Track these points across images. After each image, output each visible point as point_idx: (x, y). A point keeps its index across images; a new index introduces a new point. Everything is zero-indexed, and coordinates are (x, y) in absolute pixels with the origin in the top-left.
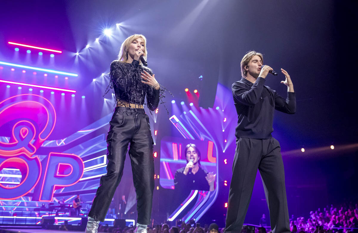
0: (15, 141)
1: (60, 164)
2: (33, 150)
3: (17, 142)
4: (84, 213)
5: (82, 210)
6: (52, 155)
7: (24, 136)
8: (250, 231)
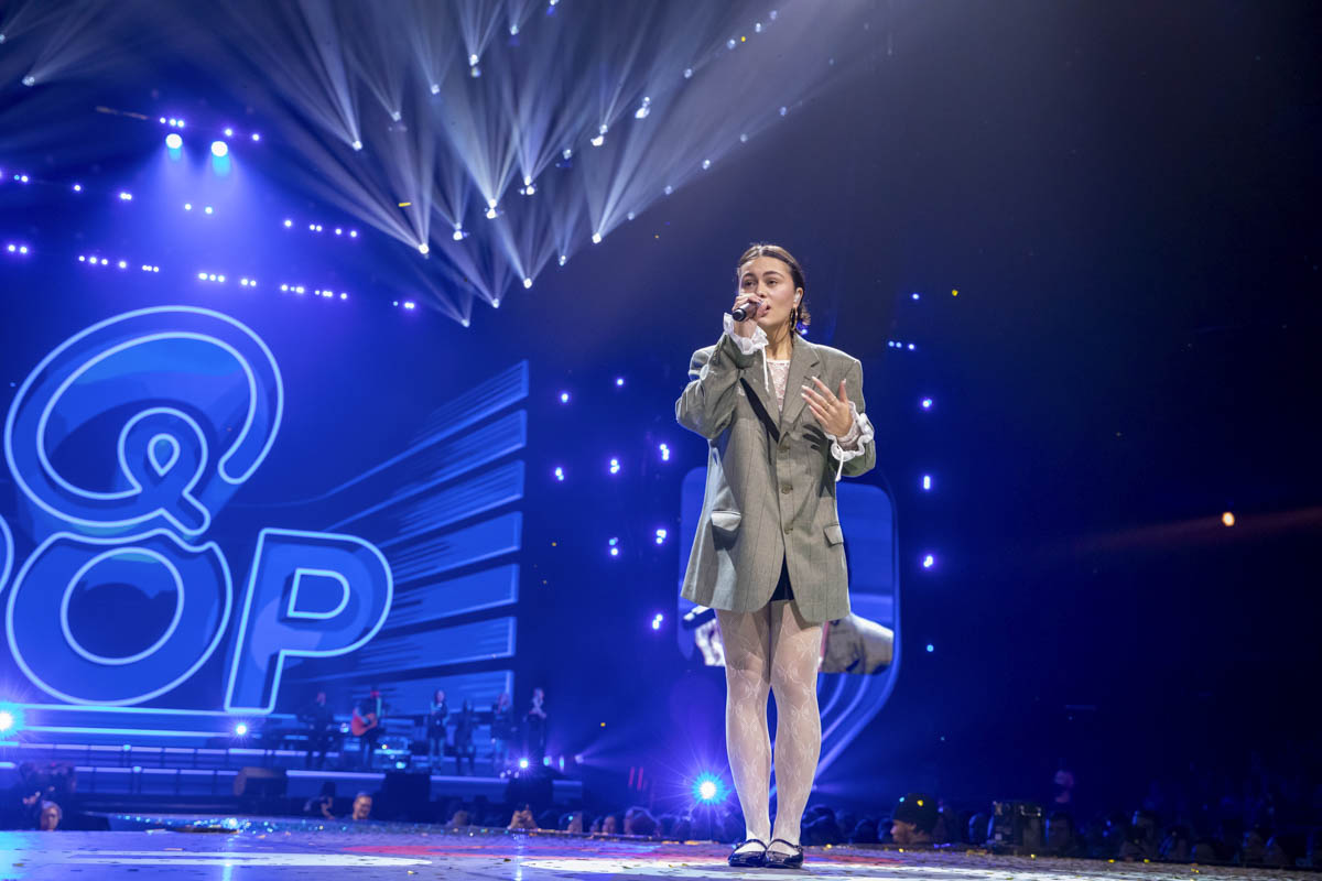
0: (132, 488)
1: (299, 572)
2: (199, 520)
3: (138, 489)
4: (396, 756)
5: (386, 743)
6: (268, 537)
7: (163, 466)
8: (1025, 822)
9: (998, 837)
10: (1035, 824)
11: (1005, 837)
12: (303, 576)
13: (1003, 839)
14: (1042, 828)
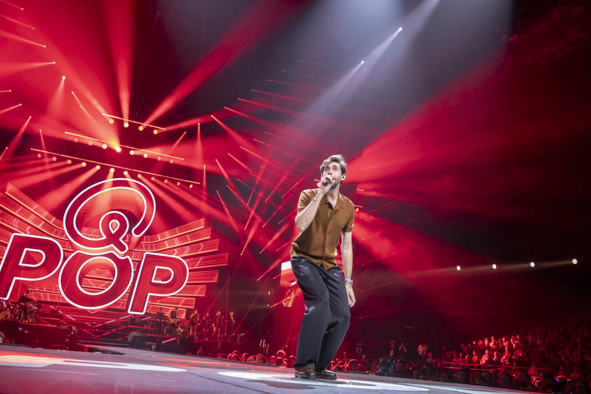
0: (103, 237)
1: (157, 267)
2: (124, 248)
3: (105, 238)
6: (147, 255)
7: (113, 230)
8: (389, 365)
9: (380, 370)
10: (392, 366)
11: (383, 370)
12: (158, 269)
13: (382, 371)
14: (395, 367)
